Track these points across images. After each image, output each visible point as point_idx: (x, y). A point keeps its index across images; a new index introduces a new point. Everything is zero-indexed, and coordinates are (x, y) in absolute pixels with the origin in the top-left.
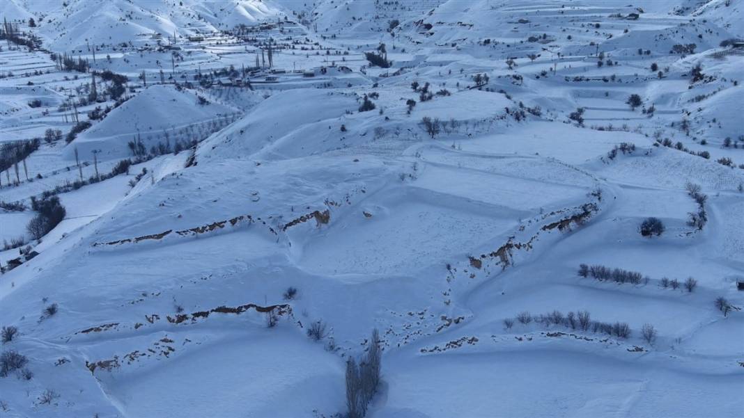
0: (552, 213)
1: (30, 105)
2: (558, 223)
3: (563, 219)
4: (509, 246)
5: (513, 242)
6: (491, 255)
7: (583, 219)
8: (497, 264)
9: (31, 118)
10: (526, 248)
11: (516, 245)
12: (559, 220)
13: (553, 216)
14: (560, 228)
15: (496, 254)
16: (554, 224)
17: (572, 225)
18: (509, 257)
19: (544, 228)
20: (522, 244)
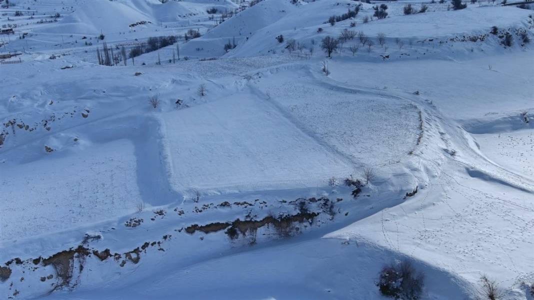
0: (225, 204)
1: (208, 12)
2: (227, 224)
3: (242, 219)
4: (82, 251)
5: (92, 246)
6: (36, 261)
7: (296, 224)
8: (43, 280)
9: (199, 21)
10: (121, 261)
11: (96, 253)
12: (233, 220)
13: (225, 210)
14: (232, 233)
15: (46, 262)
16: (218, 224)
17: (262, 232)
18: (76, 271)
19: (191, 230)
20: (112, 253)
